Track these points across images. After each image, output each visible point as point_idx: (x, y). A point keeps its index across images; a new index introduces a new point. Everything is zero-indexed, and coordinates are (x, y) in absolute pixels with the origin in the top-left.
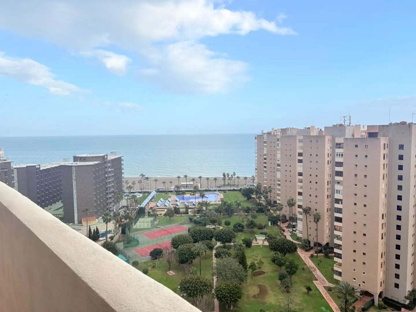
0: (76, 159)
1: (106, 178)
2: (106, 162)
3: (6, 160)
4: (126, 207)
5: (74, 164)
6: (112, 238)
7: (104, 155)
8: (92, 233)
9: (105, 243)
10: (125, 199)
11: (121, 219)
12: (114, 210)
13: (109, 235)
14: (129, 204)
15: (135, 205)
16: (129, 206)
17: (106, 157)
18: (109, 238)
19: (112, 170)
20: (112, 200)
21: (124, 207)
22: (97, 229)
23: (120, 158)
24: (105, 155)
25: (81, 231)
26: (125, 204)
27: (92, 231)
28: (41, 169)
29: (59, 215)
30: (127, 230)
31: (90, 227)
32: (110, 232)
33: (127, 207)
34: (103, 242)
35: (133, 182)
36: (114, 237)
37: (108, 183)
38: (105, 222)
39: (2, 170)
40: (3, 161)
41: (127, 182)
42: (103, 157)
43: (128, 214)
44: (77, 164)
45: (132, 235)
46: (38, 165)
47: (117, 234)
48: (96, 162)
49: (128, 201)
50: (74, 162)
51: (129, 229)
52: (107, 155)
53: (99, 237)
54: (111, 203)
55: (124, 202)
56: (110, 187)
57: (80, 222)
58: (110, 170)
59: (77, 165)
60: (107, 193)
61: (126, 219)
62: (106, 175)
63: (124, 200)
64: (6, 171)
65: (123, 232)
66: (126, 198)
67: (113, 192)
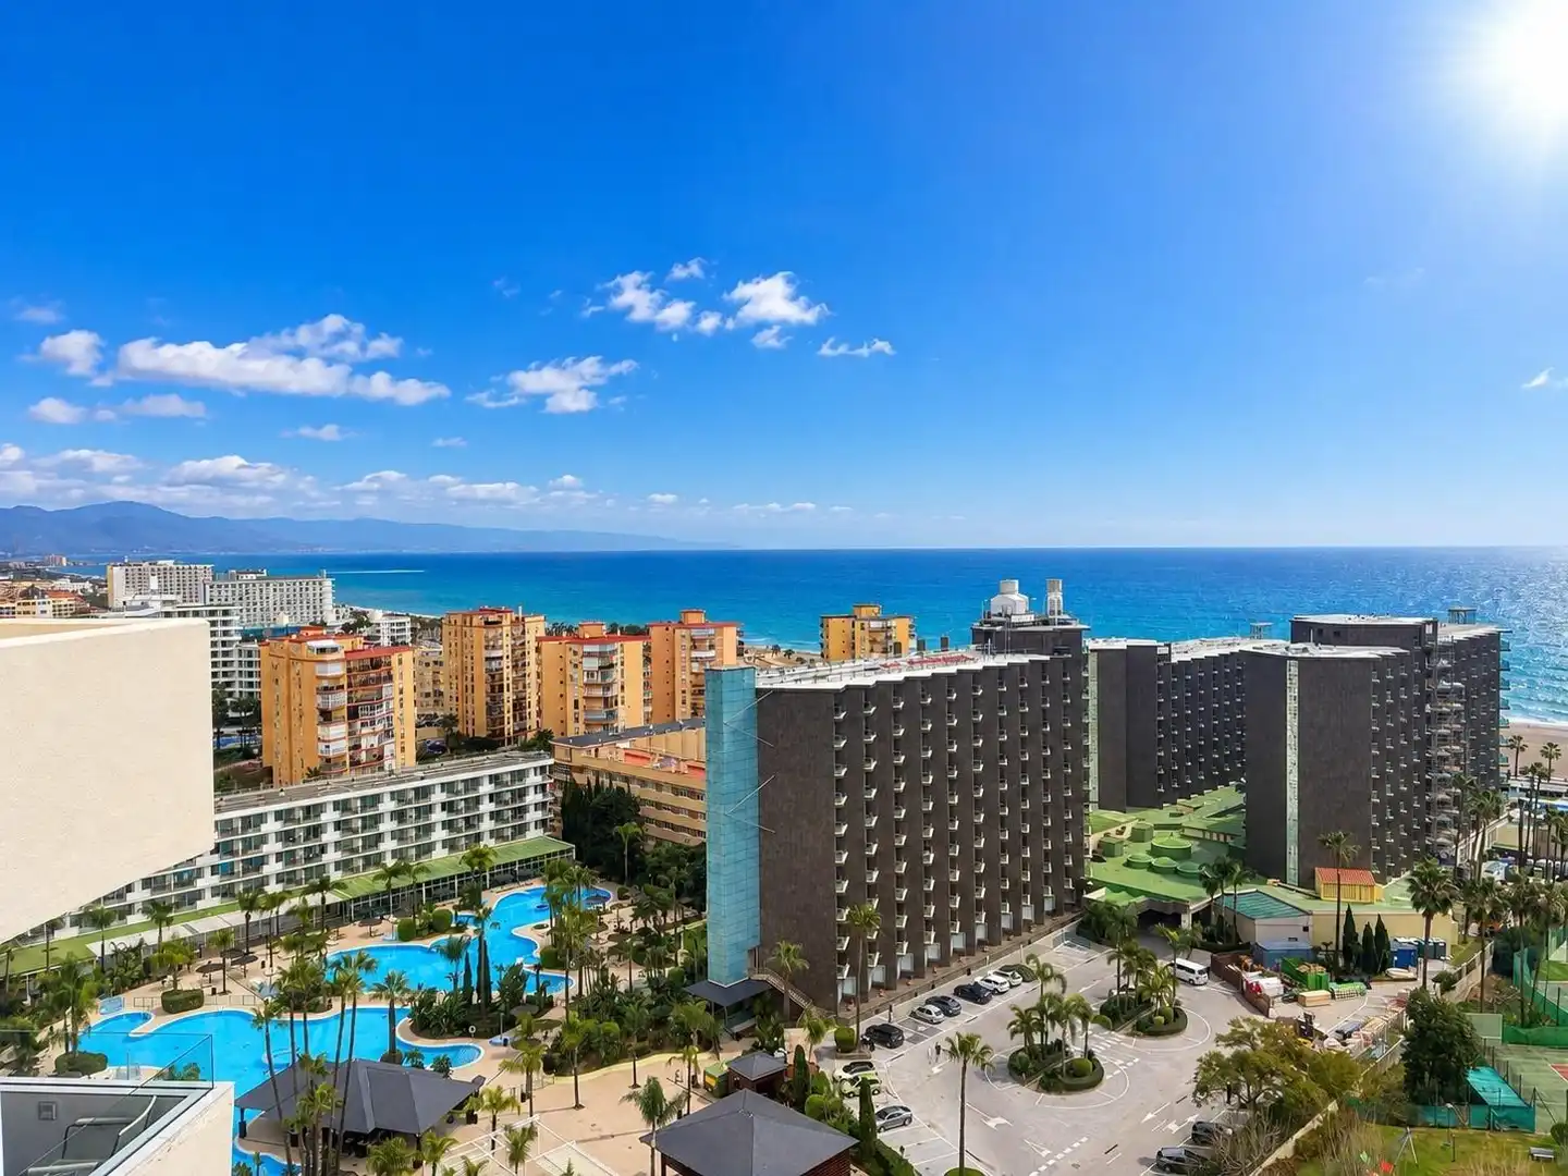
0: (1300, 631)
1: (1428, 718)
2: (1428, 653)
3: (1068, 624)
4: (1511, 853)
5: (1296, 649)
6: (1447, 982)
7: (1420, 620)
8: (1360, 940)
9: (1415, 995)
10: (1510, 818)
11: (1496, 908)
12: (1455, 858)
13: (1435, 967)
14: (1530, 845)
15: (1559, 855)
16: (1530, 854)
17: (1429, 629)
18: (1435, 980)
19: (1457, 689)
20: (1448, 815)
21: (1503, 853)
22: (1380, 926)
23: (1495, 638)
24: (1429, 623)
25: (1311, 917)
26: (1512, 842)
27: (1360, 930)
28: (1174, 660)
29: (1228, 838)
30: (1519, 962)
31: (1349, 911)
32: (1437, 952)
33: (1520, 857)
34: (1405, 989)
35: (1550, 745)
36: (1456, 982)
37: (1435, 741)
38: (1422, 911)
39: (1056, 655)
40: (1059, 624)
41: (1516, 744)
42: (1420, 628)
43: (1533, 892)
44: (1305, 650)
45: (1546, 989)
46: (1166, 645)
47: (1470, 969)
48: (1388, 651)
49: (1525, 827)
50: (1292, 642)
51: (1534, 962)
52: (1435, 624)
53: (1386, 964)
54: (1443, 825)
55: (1504, 831)
56: (1440, 758)
57: (1307, 882)
58: (1445, 684)
59: (1306, 655)
60: (1429, 782)
61: (1519, 913)
62: (1428, 708)
63: (1507, 821)
64: (1065, 661)
65: (1502, 966)
66: (1516, 814)
67: (1458, 782)
